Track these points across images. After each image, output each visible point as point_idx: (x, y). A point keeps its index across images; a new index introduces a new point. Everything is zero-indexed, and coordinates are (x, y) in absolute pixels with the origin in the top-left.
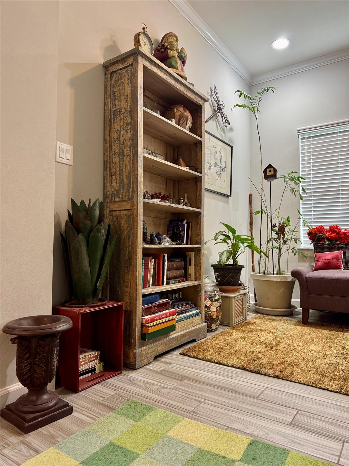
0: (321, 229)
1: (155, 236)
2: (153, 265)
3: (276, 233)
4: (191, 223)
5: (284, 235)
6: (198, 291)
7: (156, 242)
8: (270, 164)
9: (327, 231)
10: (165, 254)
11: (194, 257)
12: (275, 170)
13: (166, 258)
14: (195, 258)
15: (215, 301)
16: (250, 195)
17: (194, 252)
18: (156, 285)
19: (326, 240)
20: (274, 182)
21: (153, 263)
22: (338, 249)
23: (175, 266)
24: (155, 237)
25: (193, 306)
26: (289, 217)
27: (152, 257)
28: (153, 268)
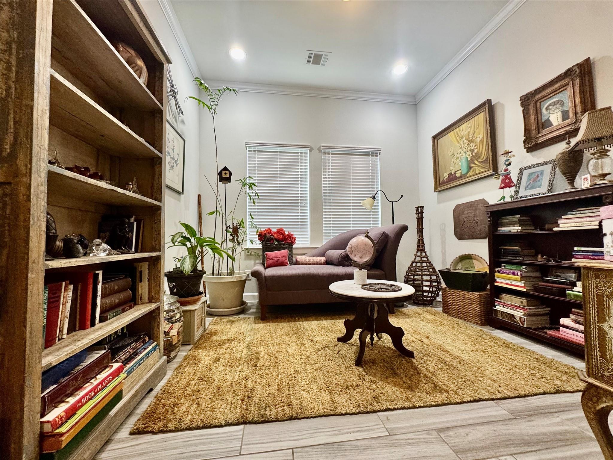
0: (269, 231)
1: (76, 241)
2: (71, 295)
3: (231, 235)
4: (142, 222)
5: (237, 236)
6: (154, 317)
7: (79, 252)
8: (225, 167)
9: (275, 233)
10: (97, 272)
11: (147, 270)
12: (230, 174)
13: (100, 278)
14: (149, 270)
15: (176, 322)
16: (199, 196)
17: (147, 263)
18: (77, 329)
19: (275, 241)
20: (228, 185)
21: (71, 293)
22: (284, 249)
23: (116, 287)
24: (77, 243)
25: (147, 339)
26: (243, 219)
27: (68, 282)
28: (70, 301)
